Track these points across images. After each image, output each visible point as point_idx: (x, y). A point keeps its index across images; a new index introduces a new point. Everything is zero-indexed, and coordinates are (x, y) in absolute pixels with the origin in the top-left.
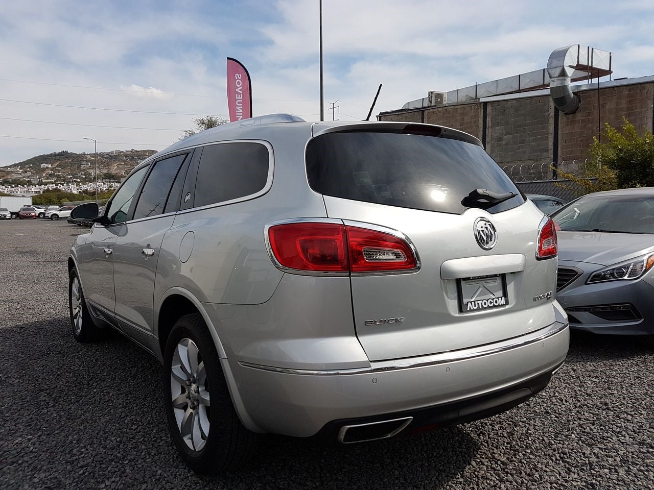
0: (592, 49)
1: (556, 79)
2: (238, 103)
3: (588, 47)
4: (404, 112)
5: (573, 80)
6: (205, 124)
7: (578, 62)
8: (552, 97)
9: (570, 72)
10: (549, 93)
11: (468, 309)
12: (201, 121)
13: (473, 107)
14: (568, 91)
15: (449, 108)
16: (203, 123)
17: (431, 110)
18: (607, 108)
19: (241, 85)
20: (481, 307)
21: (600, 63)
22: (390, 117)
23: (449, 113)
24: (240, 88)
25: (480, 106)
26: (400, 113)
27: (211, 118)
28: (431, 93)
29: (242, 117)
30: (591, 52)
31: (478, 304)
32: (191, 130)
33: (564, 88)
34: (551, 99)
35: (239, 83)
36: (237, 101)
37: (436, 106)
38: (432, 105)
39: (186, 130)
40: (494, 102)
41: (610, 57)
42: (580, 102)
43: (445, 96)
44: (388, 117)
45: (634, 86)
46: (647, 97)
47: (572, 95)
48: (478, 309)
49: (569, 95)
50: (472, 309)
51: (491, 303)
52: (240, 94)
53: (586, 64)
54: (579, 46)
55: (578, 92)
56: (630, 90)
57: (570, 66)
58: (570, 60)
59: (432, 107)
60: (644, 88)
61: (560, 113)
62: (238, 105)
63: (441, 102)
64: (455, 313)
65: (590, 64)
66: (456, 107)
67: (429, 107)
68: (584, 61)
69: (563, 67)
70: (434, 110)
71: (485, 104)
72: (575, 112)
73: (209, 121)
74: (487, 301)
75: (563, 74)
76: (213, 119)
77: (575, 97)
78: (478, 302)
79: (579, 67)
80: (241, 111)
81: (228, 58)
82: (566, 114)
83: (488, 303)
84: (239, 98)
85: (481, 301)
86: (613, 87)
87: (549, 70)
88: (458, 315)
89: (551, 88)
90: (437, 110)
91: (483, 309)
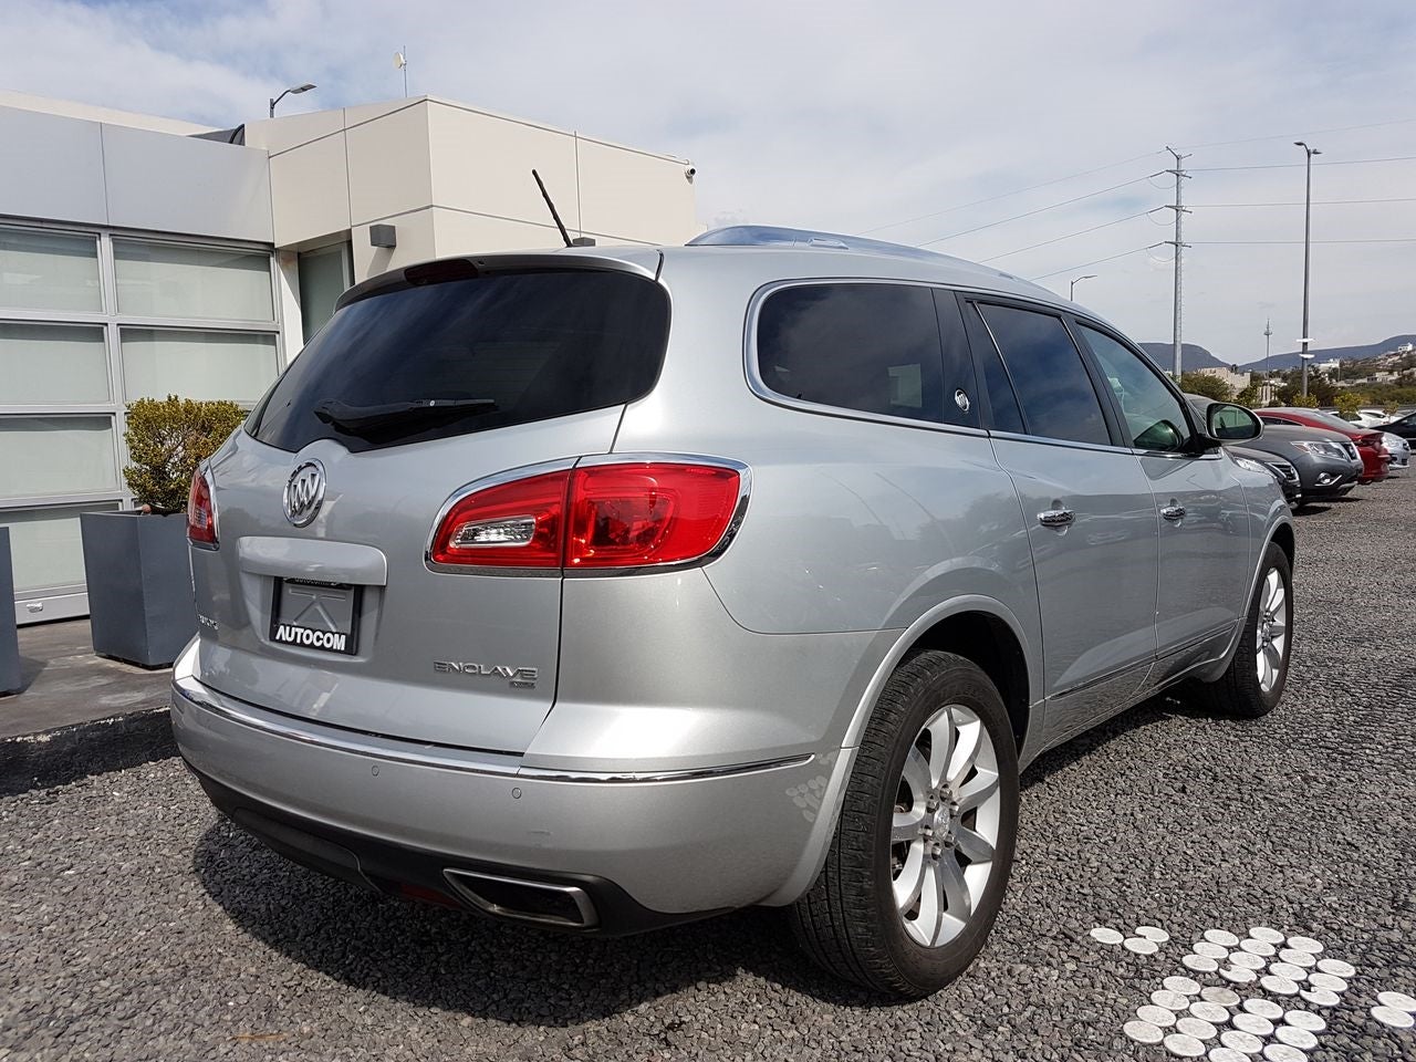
11: (278, 638)
20: (298, 641)
31: (296, 633)
48: (294, 643)
50: (284, 639)
51: (318, 639)
64: (260, 637)
74: (314, 632)
78: (297, 630)
83: (313, 638)
85: (302, 630)
88: (262, 642)
91: (302, 644)
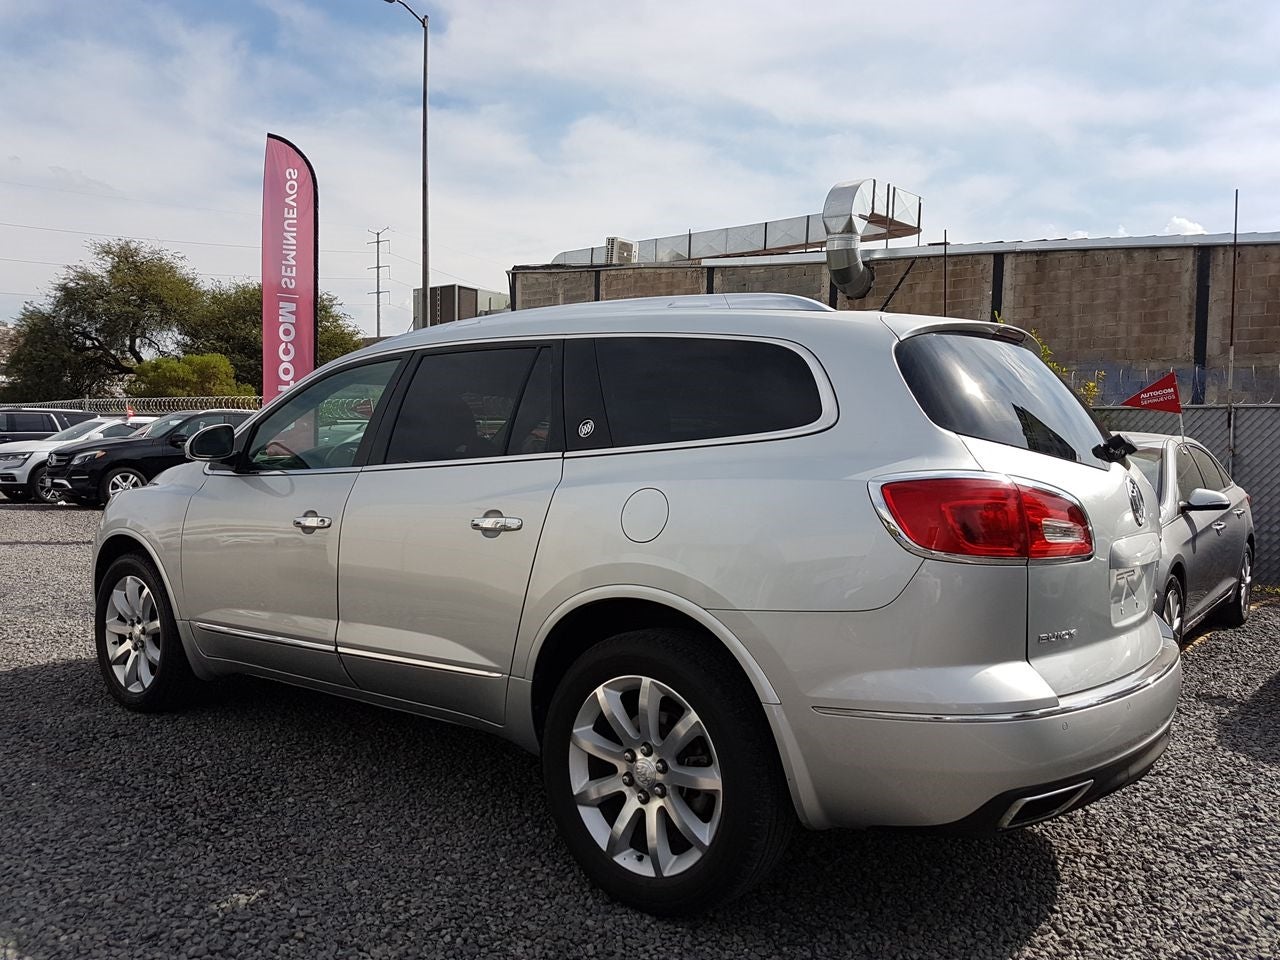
0: (894, 189)
1: (837, 236)
2: (289, 225)
3: (889, 185)
4: (561, 270)
5: (864, 239)
6: (112, 253)
7: (873, 208)
8: (830, 267)
9: (860, 226)
10: (825, 259)
12: (104, 248)
13: (689, 273)
14: (856, 259)
15: (646, 270)
16: (108, 253)
17: (613, 273)
18: (918, 291)
19: (295, 191)
21: (904, 215)
22: (535, 276)
23: (646, 280)
24: (292, 198)
25: (702, 273)
26: (553, 271)
28: (611, 241)
29: (294, 253)
30: (891, 193)
32: (81, 264)
33: (850, 253)
34: (825, 271)
35: (292, 187)
36: (287, 222)
37: (621, 265)
38: (614, 262)
39: (70, 265)
40: (726, 267)
41: (920, 204)
42: (873, 279)
43: (635, 248)
44: (529, 275)
45: (961, 258)
46: (983, 278)
47: (862, 266)
49: (857, 265)
52: (292, 207)
53: (885, 215)
54: (874, 181)
55: (870, 261)
56: (955, 264)
57: (861, 216)
58: (860, 207)
59: (615, 265)
60: (978, 262)
61: (840, 295)
62: (288, 229)
63: (629, 258)
65: (890, 216)
66: (658, 271)
67: (607, 266)
68: (881, 210)
69: (851, 218)
70: (618, 272)
71: (711, 270)
72: (864, 296)
73: (122, 248)
75: (850, 228)
76: (133, 246)
77: (866, 270)
79: (874, 219)
80: (295, 242)
81: (270, 135)
82: (848, 298)
84: (291, 216)
86: (929, 257)
87: (826, 220)
89: (827, 252)
90: (623, 272)
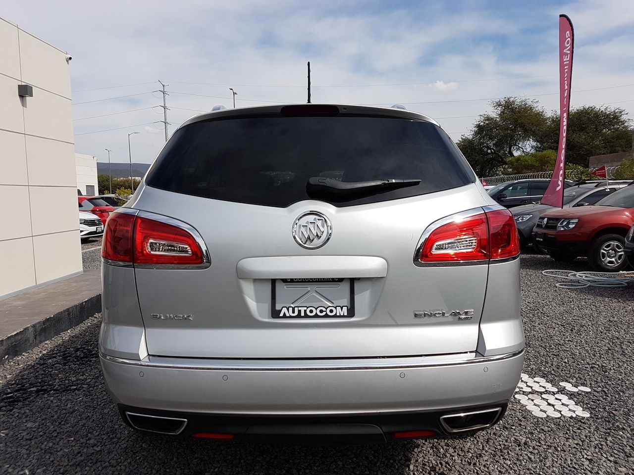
6: (501, 105)
12: (497, 103)
16: (499, 105)
19: (569, 44)
24: (568, 49)
27: (508, 99)
32: (486, 113)
35: (568, 42)
39: (481, 114)
48: (298, 317)
52: (567, 54)
64: (262, 317)
73: (506, 102)
76: (511, 100)
88: (267, 320)
91: (307, 317)
